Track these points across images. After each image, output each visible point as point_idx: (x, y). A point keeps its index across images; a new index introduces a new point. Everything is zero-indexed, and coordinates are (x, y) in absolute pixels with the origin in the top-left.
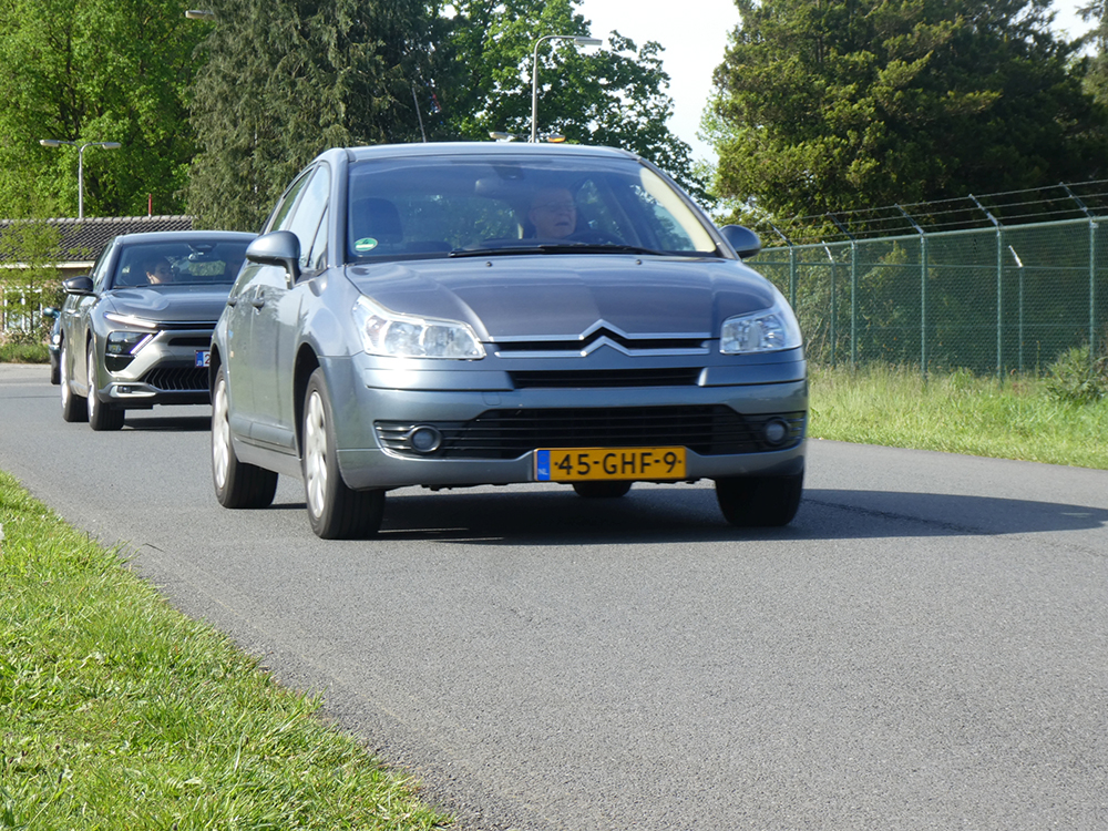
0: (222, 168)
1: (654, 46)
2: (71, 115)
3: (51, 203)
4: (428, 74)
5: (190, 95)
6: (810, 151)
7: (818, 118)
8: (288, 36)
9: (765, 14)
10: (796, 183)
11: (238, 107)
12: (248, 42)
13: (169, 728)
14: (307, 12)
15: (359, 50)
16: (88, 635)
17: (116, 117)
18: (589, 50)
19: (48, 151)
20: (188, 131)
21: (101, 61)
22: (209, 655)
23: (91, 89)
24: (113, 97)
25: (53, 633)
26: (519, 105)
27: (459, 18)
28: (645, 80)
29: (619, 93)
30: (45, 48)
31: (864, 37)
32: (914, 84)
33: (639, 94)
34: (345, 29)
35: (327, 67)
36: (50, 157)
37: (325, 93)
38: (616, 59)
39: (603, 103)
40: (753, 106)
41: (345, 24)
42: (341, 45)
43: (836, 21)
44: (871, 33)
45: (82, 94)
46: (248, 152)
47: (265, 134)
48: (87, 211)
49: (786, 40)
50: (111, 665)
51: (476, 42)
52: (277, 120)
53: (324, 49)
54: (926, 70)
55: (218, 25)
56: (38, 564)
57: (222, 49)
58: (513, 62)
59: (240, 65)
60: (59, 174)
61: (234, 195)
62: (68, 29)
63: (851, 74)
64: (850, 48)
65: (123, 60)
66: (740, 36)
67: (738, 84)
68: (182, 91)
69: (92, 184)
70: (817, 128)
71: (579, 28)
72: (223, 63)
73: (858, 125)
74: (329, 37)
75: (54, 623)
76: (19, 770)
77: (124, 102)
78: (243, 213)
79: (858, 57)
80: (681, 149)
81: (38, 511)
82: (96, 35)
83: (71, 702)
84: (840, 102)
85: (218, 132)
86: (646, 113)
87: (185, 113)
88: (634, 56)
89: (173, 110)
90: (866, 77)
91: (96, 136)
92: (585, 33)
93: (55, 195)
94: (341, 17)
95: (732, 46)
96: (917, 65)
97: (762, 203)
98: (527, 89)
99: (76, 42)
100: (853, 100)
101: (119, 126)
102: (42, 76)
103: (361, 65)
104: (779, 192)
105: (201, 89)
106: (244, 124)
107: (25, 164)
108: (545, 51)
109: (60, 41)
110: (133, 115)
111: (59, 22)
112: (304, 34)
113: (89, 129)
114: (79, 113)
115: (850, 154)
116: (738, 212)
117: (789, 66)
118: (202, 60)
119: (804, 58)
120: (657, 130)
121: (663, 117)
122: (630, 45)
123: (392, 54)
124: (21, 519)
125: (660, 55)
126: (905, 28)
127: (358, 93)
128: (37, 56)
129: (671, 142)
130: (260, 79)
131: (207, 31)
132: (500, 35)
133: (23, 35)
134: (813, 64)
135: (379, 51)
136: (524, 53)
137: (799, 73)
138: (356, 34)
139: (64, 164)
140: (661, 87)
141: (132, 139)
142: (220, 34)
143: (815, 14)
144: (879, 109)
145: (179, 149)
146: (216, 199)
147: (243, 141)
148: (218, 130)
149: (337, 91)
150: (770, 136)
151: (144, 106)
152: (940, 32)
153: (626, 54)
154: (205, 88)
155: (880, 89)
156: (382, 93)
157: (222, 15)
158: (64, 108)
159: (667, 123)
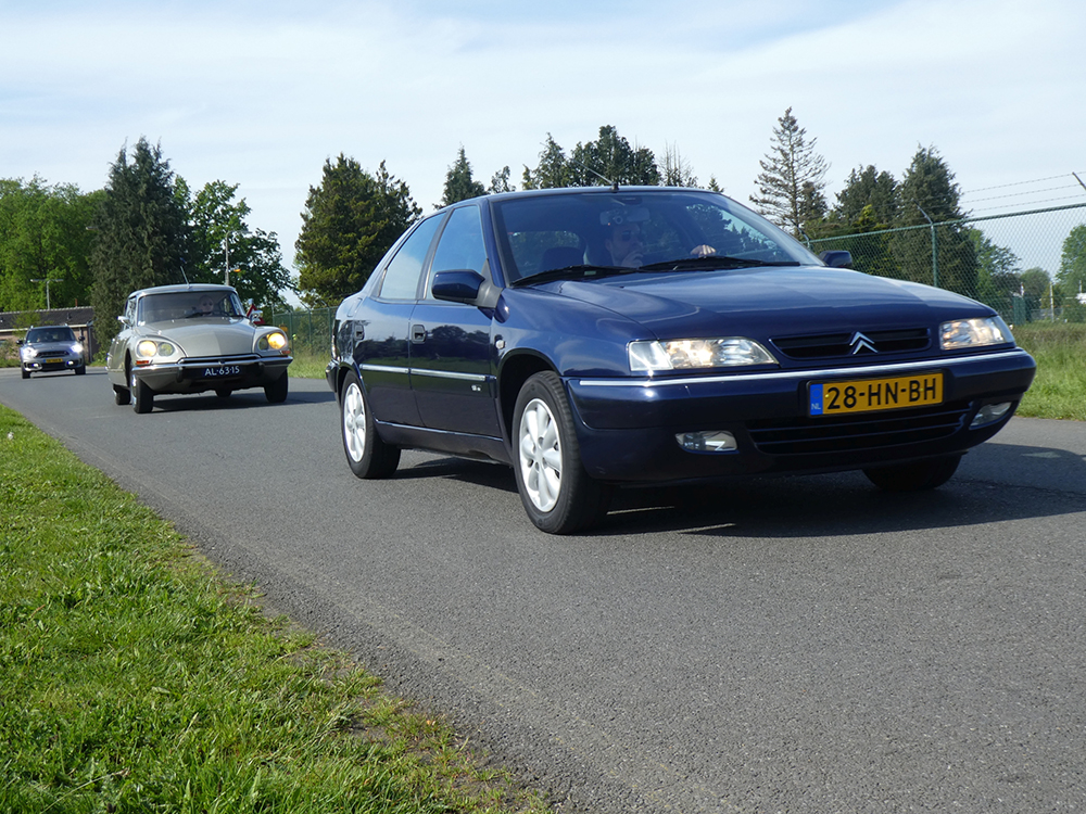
0: (104, 288)
1: (273, 233)
2: (43, 270)
3: (36, 304)
4: (184, 248)
5: (90, 259)
6: (334, 271)
7: (336, 259)
8: (128, 235)
9: (313, 220)
10: (330, 283)
11: (110, 263)
12: (112, 238)
13: (76, 509)
14: (134, 225)
15: (156, 239)
16: (45, 475)
17: (61, 269)
18: (248, 236)
19: (34, 284)
20: (91, 274)
21: (54, 248)
22: (94, 479)
23: (50, 259)
24: (59, 262)
25: (31, 474)
26: (222, 258)
27: (196, 225)
28: (271, 247)
29: (261, 252)
30: (30, 244)
31: (352, 228)
32: (372, 244)
33: (269, 251)
34: (150, 232)
35: (143, 246)
36: (35, 286)
37: (144, 256)
38: (259, 239)
39: (255, 255)
40: (311, 255)
41: (150, 229)
42: (149, 238)
43: (341, 222)
44: (355, 226)
45: (47, 261)
46: (114, 280)
47: (121, 273)
48: (51, 307)
49: (322, 230)
50: (54, 485)
51: (203, 235)
52: (125, 268)
53: (143, 240)
54: (376, 239)
55: (100, 232)
56: (27, 446)
57: (102, 241)
58: (219, 242)
59: (109, 247)
60: (39, 293)
61: (109, 297)
62: (40, 236)
63: (348, 242)
64: (347, 232)
65: (62, 247)
66: (304, 229)
67: (304, 247)
68: (87, 258)
69: (53, 296)
70: (336, 262)
71: (244, 228)
72: (101, 246)
73: (351, 260)
74: (144, 235)
75: (32, 470)
76: (14, 529)
77: (64, 264)
78: (113, 304)
79: (350, 235)
80: (286, 272)
81: (30, 426)
82: (51, 237)
83: (37, 501)
84: (344, 252)
85: (102, 274)
86: (272, 259)
87: (88, 267)
88: (266, 238)
89: (83, 265)
90: (354, 243)
91: (52, 277)
92: (247, 230)
93: (38, 301)
94: (148, 227)
95: (302, 232)
96: (372, 237)
97: (317, 292)
98: (224, 252)
99: (43, 241)
100: (349, 251)
101: (61, 273)
102: (30, 255)
103: (157, 245)
104: (322, 288)
105: (94, 257)
106: (112, 269)
107: (26, 289)
108: (231, 237)
109: (36, 240)
110: (68, 268)
111: (36, 233)
112: (134, 234)
113: (50, 274)
114: (45, 269)
115: (349, 272)
116: (308, 295)
117: (324, 240)
118: (94, 246)
119: (329, 236)
120: (276, 265)
121: (278, 260)
122: (264, 233)
123: (170, 240)
124: (19, 429)
125: (276, 237)
126: (367, 224)
127: (157, 256)
128: (27, 247)
129: (282, 269)
130: (118, 252)
131: (96, 234)
132: (212, 232)
133: (21, 239)
134: (333, 239)
135: (164, 239)
136: (223, 238)
137: (327, 242)
138: (155, 233)
139: (40, 288)
140: (277, 248)
141: (68, 277)
142: (101, 236)
143: (332, 220)
144: (359, 254)
145: (86, 280)
146: (102, 299)
147: (112, 277)
148: (101, 273)
149: (148, 256)
150: (319, 266)
151: (72, 264)
152: (380, 225)
153: (263, 237)
154: (95, 257)
155: (359, 247)
156: (166, 255)
157: (101, 228)
158: (39, 266)
159: (280, 262)
